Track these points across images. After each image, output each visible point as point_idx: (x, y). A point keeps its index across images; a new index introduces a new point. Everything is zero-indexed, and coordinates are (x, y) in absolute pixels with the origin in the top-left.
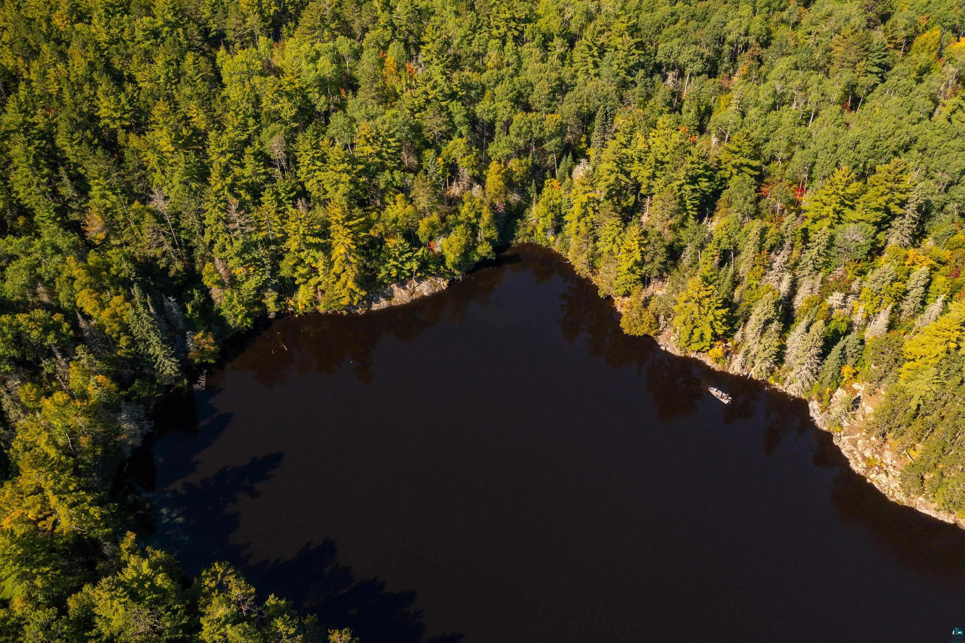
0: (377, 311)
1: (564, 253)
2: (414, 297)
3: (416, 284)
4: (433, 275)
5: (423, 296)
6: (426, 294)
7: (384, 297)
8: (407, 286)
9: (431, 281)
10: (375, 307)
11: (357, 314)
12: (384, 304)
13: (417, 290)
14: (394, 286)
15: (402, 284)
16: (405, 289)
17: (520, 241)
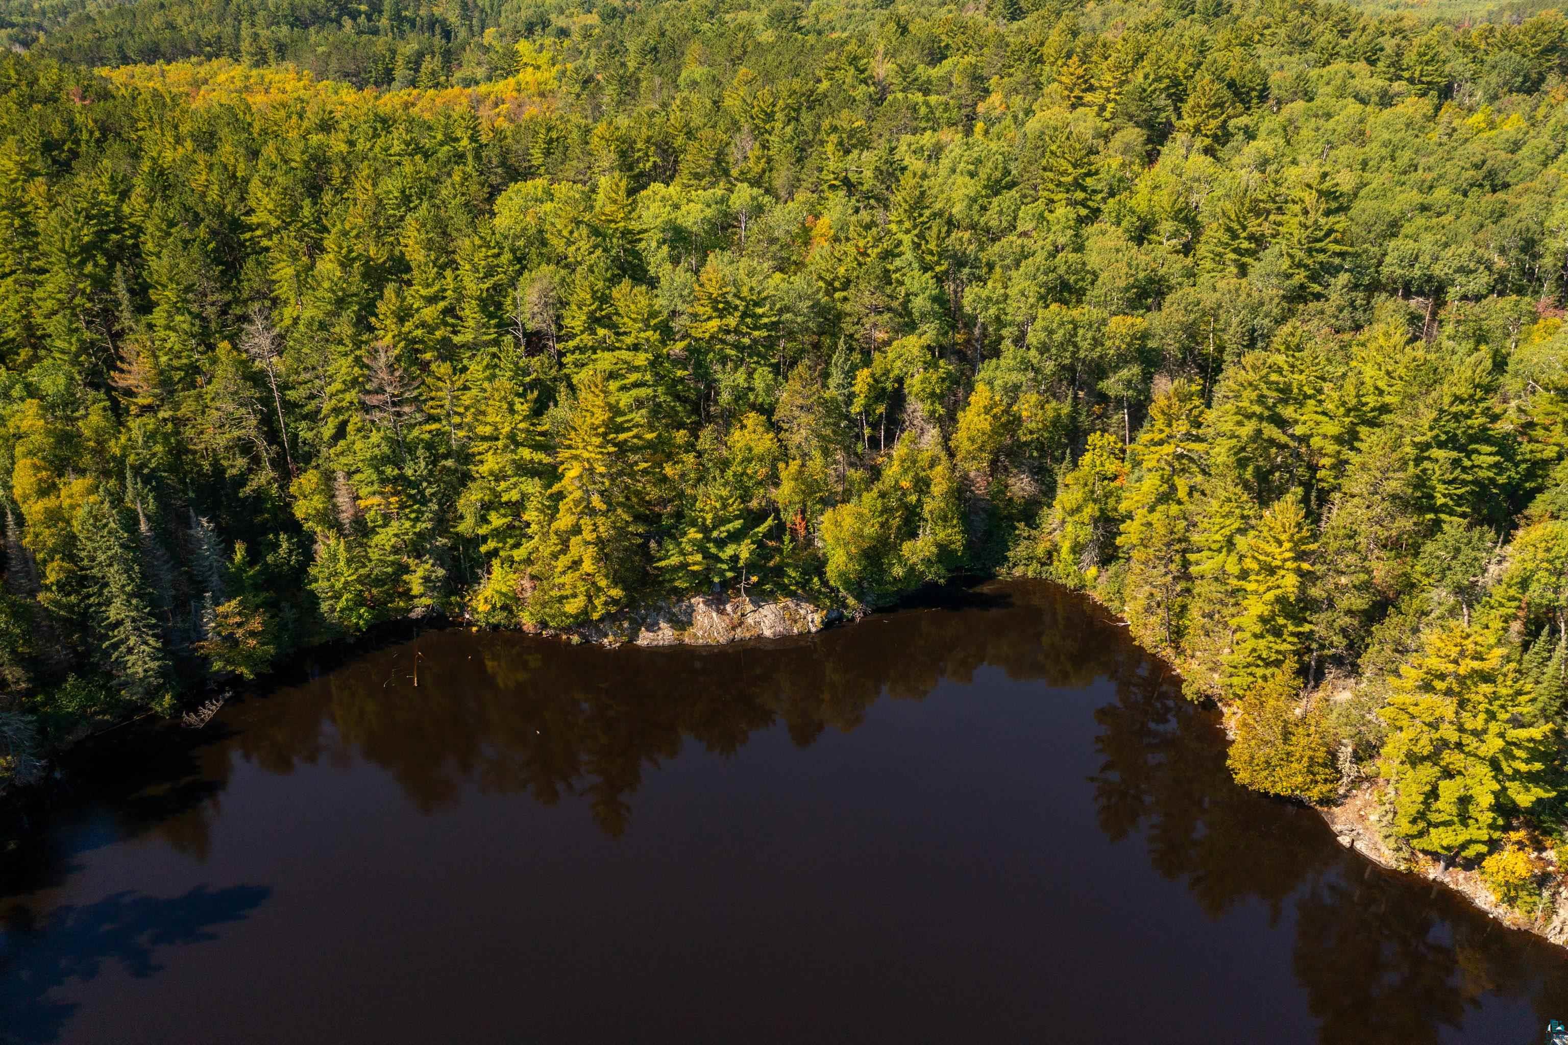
0: (648, 647)
1: (1114, 606)
2: (739, 633)
3: (749, 607)
4: (792, 595)
5: (760, 637)
6: (768, 633)
7: (669, 621)
8: (729, 608)
9: (786, 608)
10: (645, 639)
11: (602, 646)
12: (665, 634)
13: (750, 620)
14: (698, 602)
15: (718, 601)
16: (721, 612)
17: (1018, 572)
